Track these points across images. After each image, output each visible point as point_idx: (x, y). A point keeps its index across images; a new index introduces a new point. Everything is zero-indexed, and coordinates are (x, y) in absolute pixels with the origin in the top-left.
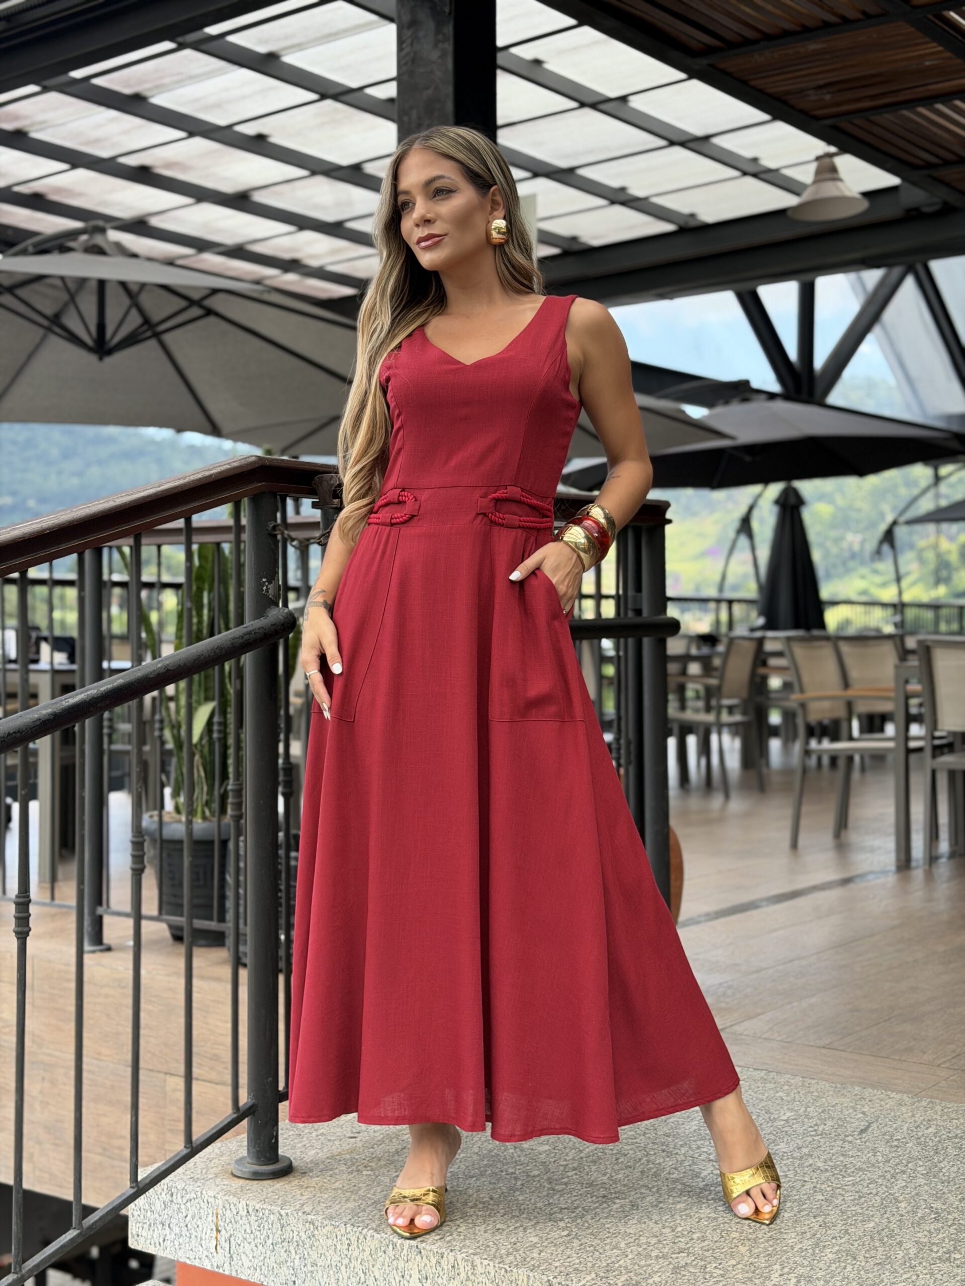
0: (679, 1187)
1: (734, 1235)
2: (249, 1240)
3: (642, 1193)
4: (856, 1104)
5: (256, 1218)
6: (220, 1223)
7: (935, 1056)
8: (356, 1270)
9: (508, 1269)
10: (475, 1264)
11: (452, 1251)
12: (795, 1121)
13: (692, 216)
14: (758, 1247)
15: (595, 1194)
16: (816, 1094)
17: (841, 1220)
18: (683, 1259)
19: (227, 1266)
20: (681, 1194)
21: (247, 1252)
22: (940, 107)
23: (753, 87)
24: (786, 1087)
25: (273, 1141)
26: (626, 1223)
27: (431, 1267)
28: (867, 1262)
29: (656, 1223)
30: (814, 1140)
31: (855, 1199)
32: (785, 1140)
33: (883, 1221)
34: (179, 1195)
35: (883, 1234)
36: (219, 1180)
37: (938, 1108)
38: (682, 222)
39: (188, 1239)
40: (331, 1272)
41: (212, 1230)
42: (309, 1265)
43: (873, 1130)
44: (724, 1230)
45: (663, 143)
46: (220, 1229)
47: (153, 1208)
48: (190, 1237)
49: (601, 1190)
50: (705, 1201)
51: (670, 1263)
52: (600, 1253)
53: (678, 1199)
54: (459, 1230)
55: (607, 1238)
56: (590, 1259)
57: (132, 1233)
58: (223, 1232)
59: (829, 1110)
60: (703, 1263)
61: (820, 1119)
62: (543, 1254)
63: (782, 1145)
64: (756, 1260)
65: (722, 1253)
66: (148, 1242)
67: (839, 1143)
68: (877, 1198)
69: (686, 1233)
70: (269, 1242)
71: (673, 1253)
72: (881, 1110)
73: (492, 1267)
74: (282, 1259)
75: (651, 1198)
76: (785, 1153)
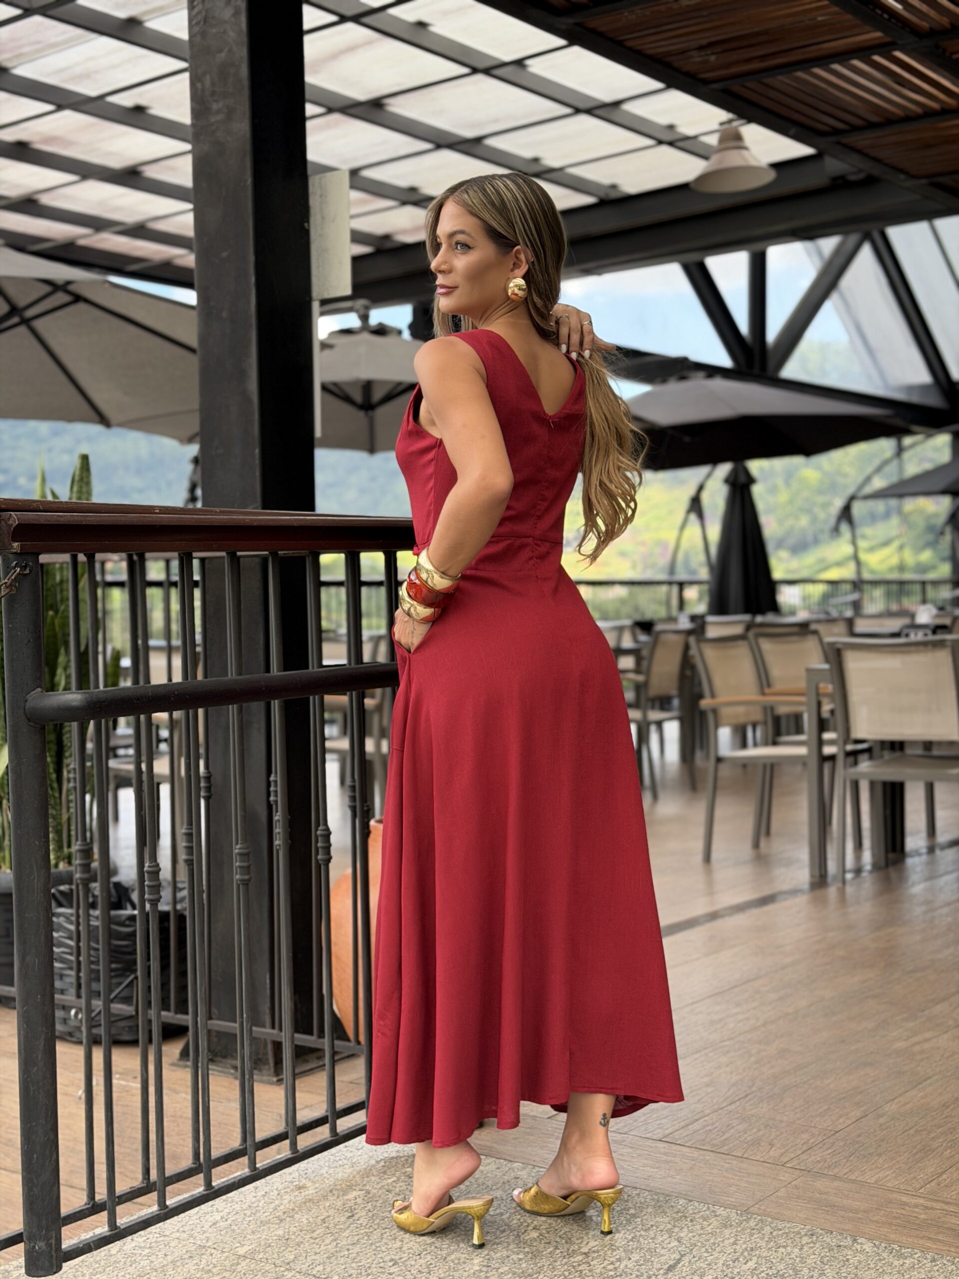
4: (675, 1226)
7: (783, 1151)
13: (614, 187)
22: (836, 67)
23: (630, 49)
37: (767, 1229)
38: (602, 194)
45: (568, 111)
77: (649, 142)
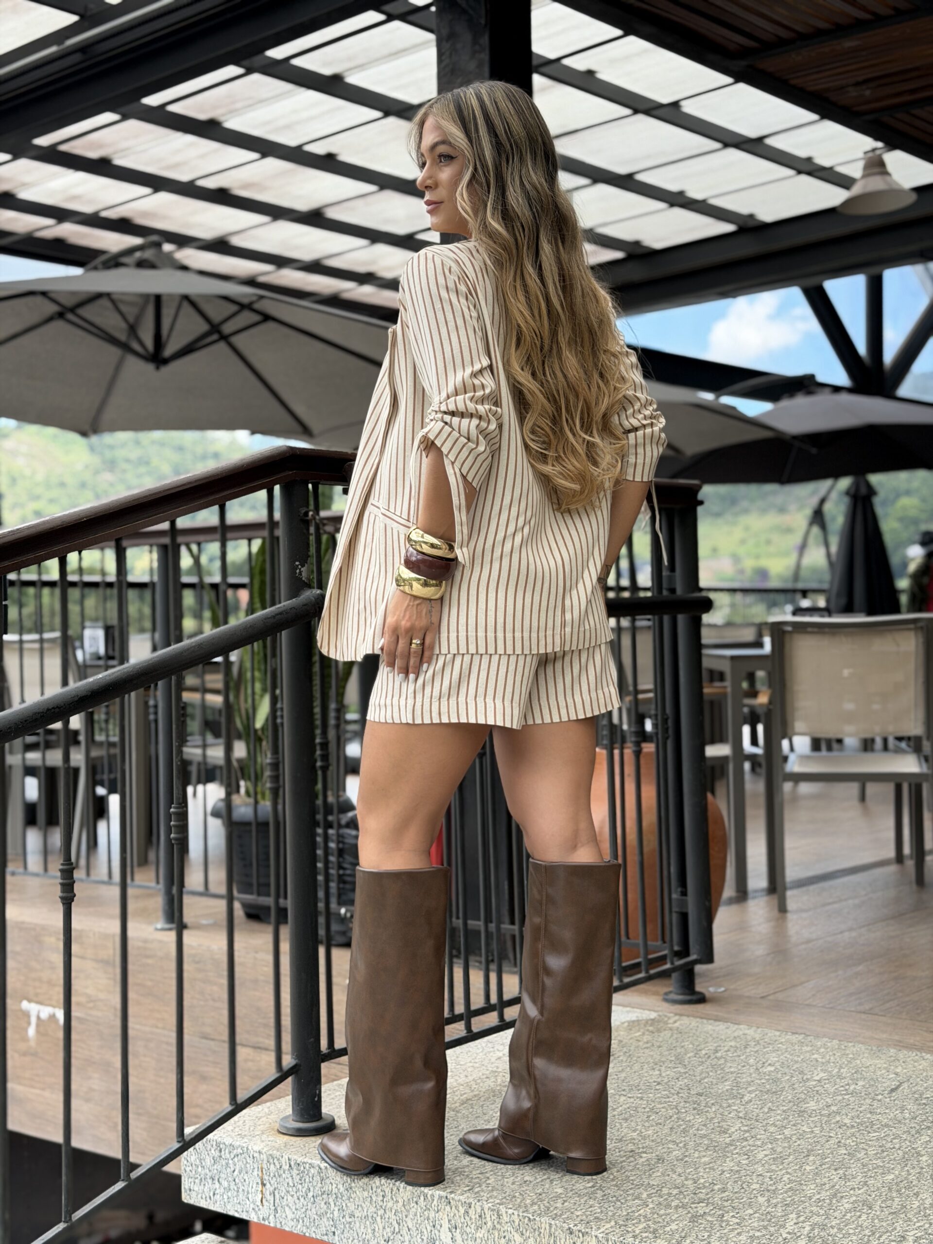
0: (706, 1142)
1: (754, 1186)
2: (293, 1193)
3: (669, 1148)
4: (890, 1065)
5: (298, 1172)
6: (266, 1177)
8: (390, 1221)
9: (532, 1217)
10: (500, 1213)
11: (479, 1201)
12: (827, 1081)
13: (751, 216)
14: (777, 1198)
15: (624, 1148)
16: (851, 1056)
17: (861, 1173)
18: (701, 1208)
19: (272, 1218)
20: (707, 1149)
21: (290, 1205)
23: (793, 86)
24: (822, 1050)
25: (316, 1099)
26: (650, 1175)
27: (460, 1217)
28: (882, 1211)
29: (680, 1175)
30: (844, 1099)
31: (877, 1153)
32: (816, 1098)
33: (903, 1174)
34: (227, 1150)
35: (902, 1185)
36: (265, 1136)
38: (742, 223)
39: (235, 1193)
40: (368, 1223)
41: (257, 1183)
42: (347, 1217)
43: (904, 1089)
44: (744, 1182)
45: (718, 145)
46: (265, 1182)
47: (204, 1164)
48: (238, 1191)
49: (630, 1145)
50: (729, 1155)
51: (689, 1212)
52: (622, 1203)
53: (704, 1154)
54: (488, 1182)
55: (631, 1189)
56: (612, 1208)
57: (185, 1188)
58: (268, 1186)
59: (862, 1070)
60: (721, 1212)
61: (851, 1080)
62: (566, 1204)
63: (812, 1103)
64: (773, 1210)
65: (741, 1203)
66: (200, 1196)
67: (868, 1101)
68: (899, 1152)
69: (707, 1184)
70: (310, 1194)
71: (693, 1203)
72: (914, 1071)
73: (516, 1216)
74: (322, 1211)
75: (677, 1152)
76: (815, 1111)
77: (791, 172)
